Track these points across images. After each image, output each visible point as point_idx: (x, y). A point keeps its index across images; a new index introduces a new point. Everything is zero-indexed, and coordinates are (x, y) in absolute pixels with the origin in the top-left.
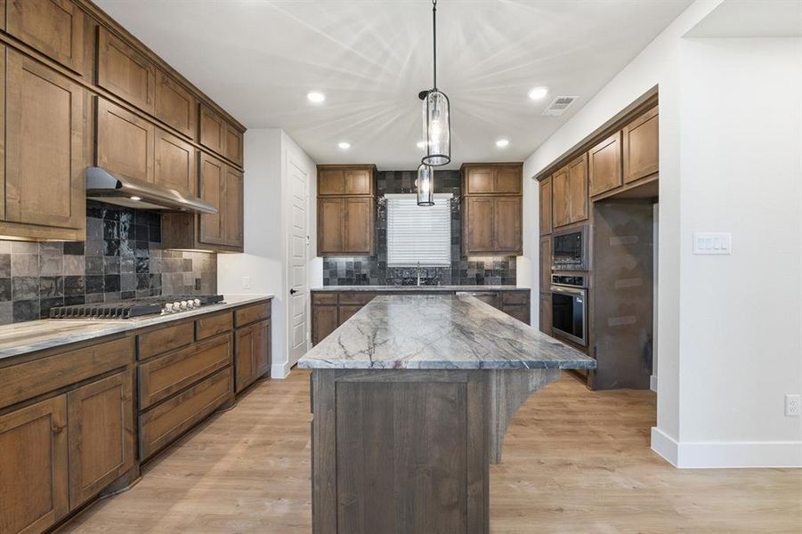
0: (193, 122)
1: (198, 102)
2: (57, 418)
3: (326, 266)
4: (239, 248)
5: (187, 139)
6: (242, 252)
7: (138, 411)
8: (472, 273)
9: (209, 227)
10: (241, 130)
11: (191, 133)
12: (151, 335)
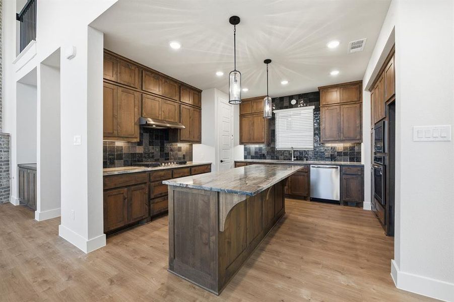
0: (178, 94)
1: (179, 85)
2: (125, 194)
3: (245, 149)
4: (199, 142)
5: (175, 101)
6: (201, 143)
7: (150, 199)
8: (327, 154)
9: (184, 135)
10: (200, 92)
11: (177, 98)
12: (155, 174)
